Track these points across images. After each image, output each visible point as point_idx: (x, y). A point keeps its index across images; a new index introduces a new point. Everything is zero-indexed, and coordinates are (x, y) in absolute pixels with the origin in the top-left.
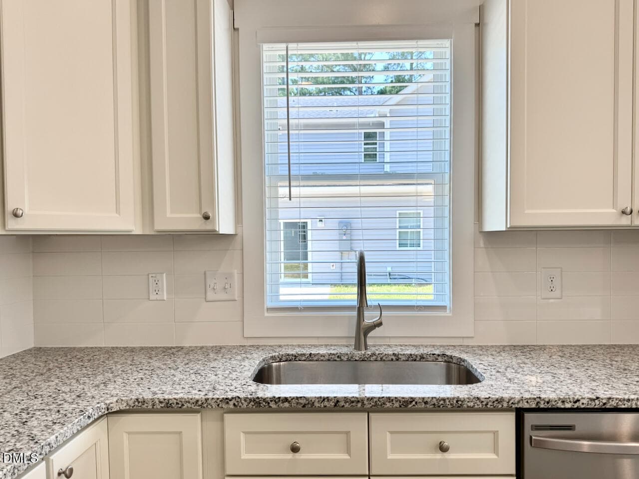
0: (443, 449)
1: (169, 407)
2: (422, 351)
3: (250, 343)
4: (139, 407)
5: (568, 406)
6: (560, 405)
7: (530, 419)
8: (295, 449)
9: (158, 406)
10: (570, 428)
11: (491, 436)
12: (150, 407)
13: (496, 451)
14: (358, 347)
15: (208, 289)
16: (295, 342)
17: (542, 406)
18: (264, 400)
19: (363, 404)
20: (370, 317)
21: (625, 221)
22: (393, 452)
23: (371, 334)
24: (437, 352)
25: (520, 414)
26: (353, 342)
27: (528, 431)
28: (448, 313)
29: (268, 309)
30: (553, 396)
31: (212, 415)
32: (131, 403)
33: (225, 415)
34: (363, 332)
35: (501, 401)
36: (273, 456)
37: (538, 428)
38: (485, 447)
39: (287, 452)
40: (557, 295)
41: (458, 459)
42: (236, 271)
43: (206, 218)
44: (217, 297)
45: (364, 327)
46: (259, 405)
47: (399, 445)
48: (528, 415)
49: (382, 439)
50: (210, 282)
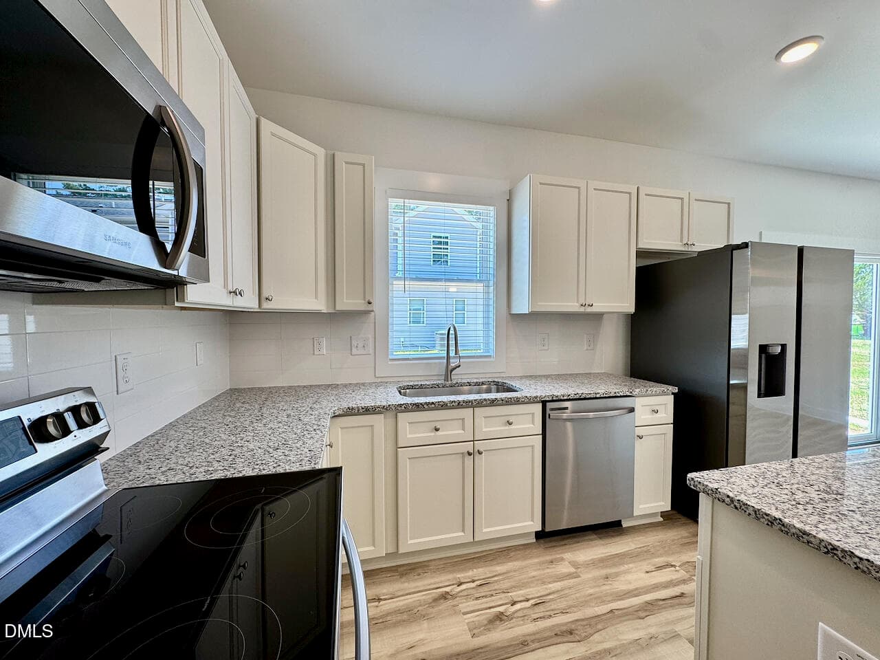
0: (510, 424)
1: (367, 411)
2: (481, 380)
3: (379, 380)
4: (350, 412)
5: (565, 398)
6: (562, 398)
7: (549, 406)
8: (437, 430)
9: (362, 410)
10: (567, 408)
11: (531, 415)
12: (356, 411)
13: (533, 423)
14: (446, 380)
15: (353, 348)
16: (407, 379)
17: (554, 399)
18: (421, 404)
19: (472, 403)
20: (453, 364)
21: (582, 309)
22: (486, 427)
23: (453, 373)
24: (490, 380)
25: (544, 403)
26: (444, 377)
27: (548, 412)
28: (492, 359)
29: (390, 360)
30: (559, 394)
31: (390, 414)
32: (345, 410)
33: (398, 414)
34: (449, 371)
35: (536, 397)
36: (425, 435)
37: (552, 409)
38: (528, 421)
39: (432, 432)
40: (546, 348)
41: (516, 428)
42: (371, 336)
43: (370, 303)
44: (358, 353)
45: (450, 368)
46: (418, 407)
47: (488, 423)
48: (548, 404)
49: (480, 421)
50: (354, 343)
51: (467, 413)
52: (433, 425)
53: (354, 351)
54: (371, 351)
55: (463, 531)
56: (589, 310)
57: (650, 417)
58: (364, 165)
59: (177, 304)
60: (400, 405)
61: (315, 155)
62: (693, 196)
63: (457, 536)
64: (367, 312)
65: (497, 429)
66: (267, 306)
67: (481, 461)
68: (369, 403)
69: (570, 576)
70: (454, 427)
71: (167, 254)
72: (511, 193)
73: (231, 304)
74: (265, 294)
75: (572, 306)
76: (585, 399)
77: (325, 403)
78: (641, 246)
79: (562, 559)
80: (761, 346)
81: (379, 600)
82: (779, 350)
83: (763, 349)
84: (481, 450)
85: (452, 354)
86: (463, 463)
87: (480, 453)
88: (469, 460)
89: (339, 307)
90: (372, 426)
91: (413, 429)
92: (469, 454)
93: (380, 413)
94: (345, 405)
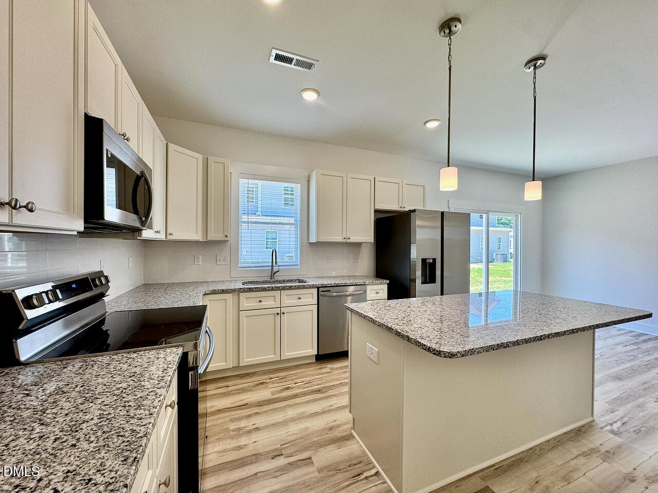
0: (300, 299)
1: (223, 292)
3: (233, 279)
4: (214, 292)
5: (329, 286)
6: (327, 286)
8: (260, 301)
9: (220, 291)
10: (330, 291)
11: (311, 295)
12: (217, 292)
13: (313, 298)
15: (218, 261)
17: (323, 286)
18: (252, 288)
19: (280, 288)
20: (276, 269)
21: (345, 241)
22: (287, 301)
25: (318, 288)
26: (270, 278)
27: (320, 292)
29: (239, 268)
30: (326, 283)
31: (237, 293)
32: (211, 291)
33: (240, 293)
34: (273, 274)
35: (313, 285)
36: (254, 304)
37: (322, 291)
38: (310, 297)
39: (258, 303)
40: (329, 261)
41: (303, 301)
42: (228, 255)
43: (226, 236)
44: (221, 263)
45: (273, 272)
46: (250, 290)
47: (288, 299)
48: (320, 289)
49: (284, 298)
50: (218, 258)
51: (277, 293)
52: (259, 299)
53: (218, 263)
54: (229, 263)
55: (275, 354)
56: (348, 241)
57: (375, 295)
58: (224, 164)
59: (138, 238)
60: (241, 289)
61: (197, 159)
62: (405, 182)
63: (271, 357)
64: (226, 241)
65: (294, 301)
66: (170, 237)
67: (285, 318)
68: (224, 288)
69: (328, 373)
70: (270, 300)
71: (143, 222)
72: (309, 176)
73: (155, 237)
74: (169, 232)
75: (339, 239)
76: (339, 286)
77: (201, 288)
78: (377, 207)
79: (327, 367)
80: (422, 259)
81: (228, 387)
82: (432, 261)
83: (424, 261)
84: (284, 312)
85: (274, 264)
86: (275, 318)
87: (283, 313)
88: (278, 318)
89: (209, 239)
90: (226, 299)
91: (247, 301)
92: (278, 314)
93: (230, 293)
94: (211, 289)
